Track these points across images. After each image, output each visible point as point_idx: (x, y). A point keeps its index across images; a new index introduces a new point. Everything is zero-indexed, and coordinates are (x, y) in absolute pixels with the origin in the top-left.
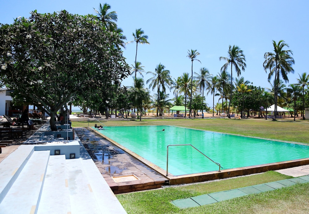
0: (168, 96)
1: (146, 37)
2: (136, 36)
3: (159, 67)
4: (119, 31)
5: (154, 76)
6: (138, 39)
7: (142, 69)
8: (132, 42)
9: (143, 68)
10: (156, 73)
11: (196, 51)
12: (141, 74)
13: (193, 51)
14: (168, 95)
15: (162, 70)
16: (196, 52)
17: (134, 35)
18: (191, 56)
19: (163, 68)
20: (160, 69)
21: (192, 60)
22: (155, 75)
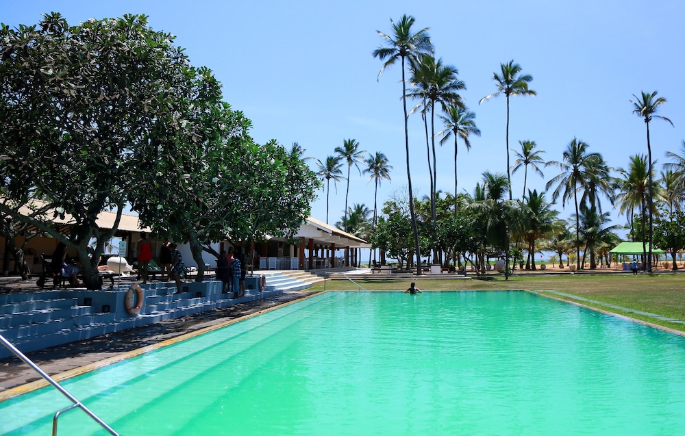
0: (608, 217)
1: (528, 78)
2: (502, 81)
3: (575, 148)
4: (448, 73)
5: (564, 170)
6: (510, 86)
7: (538, 158)
8: (496, 95)
9: (539, 155)
10: (566, 162)
11: (655, 94)
12: (537, 169)
13: (646, 94)
14: (608, 214)
15: (583, 155)
16: (654, 99)
17: (496, 77)
18: (640, 110)
19: (583, 149)
20: (575, 152)
21: (647, 121)
22: (567, 168)
